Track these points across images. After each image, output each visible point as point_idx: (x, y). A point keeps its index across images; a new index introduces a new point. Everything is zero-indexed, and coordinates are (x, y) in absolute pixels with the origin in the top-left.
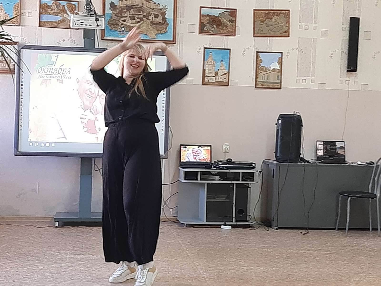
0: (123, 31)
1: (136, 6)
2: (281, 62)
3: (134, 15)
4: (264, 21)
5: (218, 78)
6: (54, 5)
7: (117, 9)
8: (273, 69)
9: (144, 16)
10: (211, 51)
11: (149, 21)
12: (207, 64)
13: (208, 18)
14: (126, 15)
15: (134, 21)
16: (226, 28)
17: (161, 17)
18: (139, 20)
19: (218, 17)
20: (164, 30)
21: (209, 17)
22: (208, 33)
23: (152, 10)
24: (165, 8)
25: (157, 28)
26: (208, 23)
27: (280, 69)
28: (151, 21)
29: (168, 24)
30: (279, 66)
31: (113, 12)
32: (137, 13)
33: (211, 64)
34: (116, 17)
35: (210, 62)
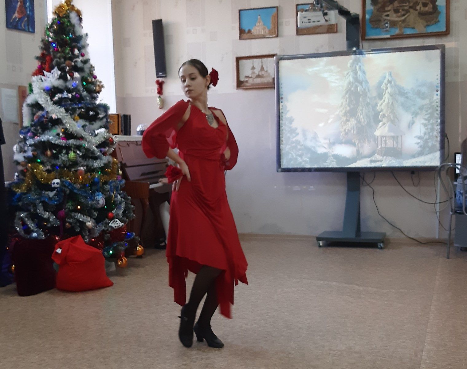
0: (387, 27)
3: (399, 8)
7: (379, 3)
9: (411, 7)
11: (417, 12)
14: (389, 8)
15: (399, 14)
17: (430, 5)
18: (403, 13)
20: (435, 19)
25: (426, 19)
28: (418, 11)
29: (439, 13)
31: (374, 8)
32: (401, 5)
34: (378, 12)
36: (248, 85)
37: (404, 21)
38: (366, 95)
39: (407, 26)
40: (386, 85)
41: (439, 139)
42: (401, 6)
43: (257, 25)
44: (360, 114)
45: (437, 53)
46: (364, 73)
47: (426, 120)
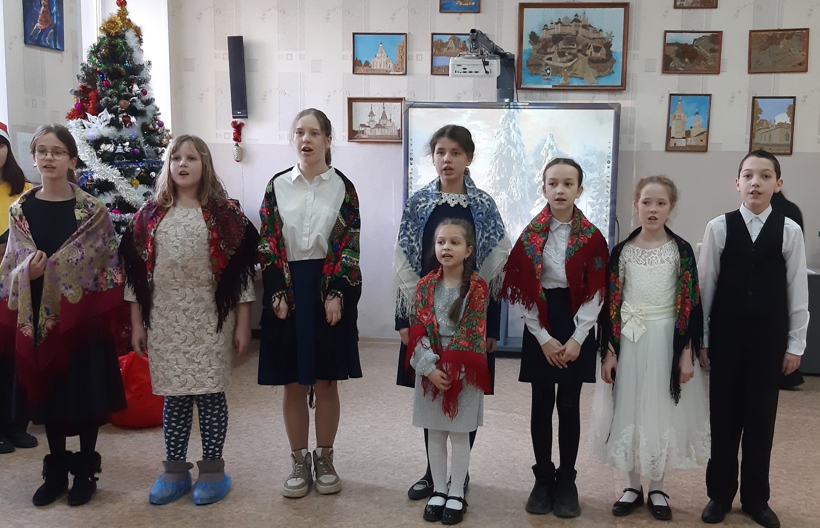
0: (549, 74)
1: (568, 36)
2: (792, 112)
3: (565, 50)
4: (766, 48)
6: (451, 42)
7: (540, 42)
8: (779, 124)
9: (579, 51)
10: (680, 99)
11: (587, 58)
12: (673, 120)
13: (676, 48)
14: (552, 50)
15: (565, 59)
16: (705, 61)
17: (604, 51)
18: (569, 57)
19: (693, 45)
20: (609, 69)
21: (678, 46)
22: (675, 71)
23: (591, 41)
24: (611, 35)
25: (597, 67)
26: (677, 56)
27: (790, 123)
28: (589, 57)
29: (614, 61)
30: (789, 118)
31: (533, 48)
32: (568, 47)
33: (679, 118)
34: (539, 54)
35: (679, 115)
36: (364, 136)
37: (570, 68)
38: (521, 163)
39: (574, 76)
40: (547, 151)
41: (608, 223)
42: (568, 49)
43: (377, 56)
44: (513, 187)
45: (611, 113)
46: (519, 132)
47: (593, 199)
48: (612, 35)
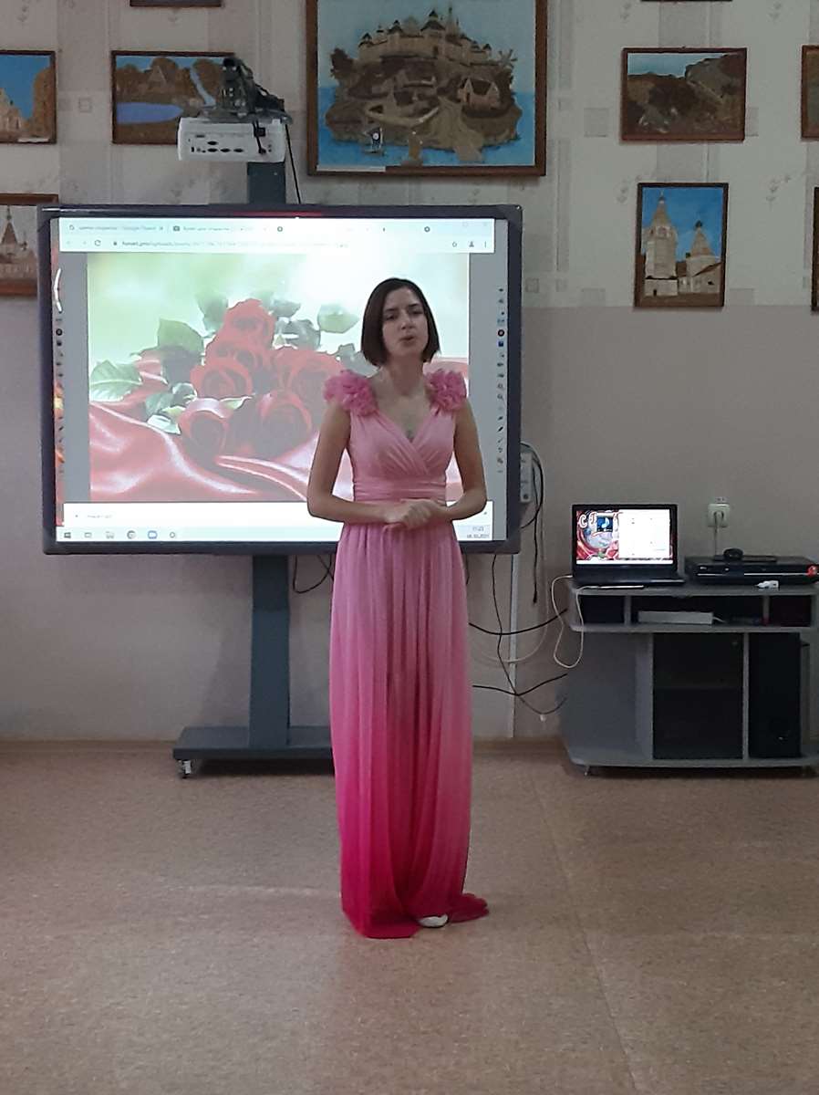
0: (377, 142)
1: (416, 59)
3: (410, 89)
5: (688, 284)
6: (157, 70)
7: (355, 71)
10: (662, 194)
11: (459, 107)
12: (649, 239)
14: (383, 89)
15: (410, 109)
16: (712, 113)
17: (494, 90)
18: (424, 104)
19: (685, 79)
20: (507, 132)
21: (653, 81)
22: (651, 136)
23: (468, 70)
24: (509, 59)
25: (483, 127)
26: (652, 102)
28: (463, 104)
29: (519, 113)
31: (341, 84)
32: (417, 82)
33: (662, 236)
34: (353, 99)
35: (660, 230)
37: (424, 128)
39: (432, 146)
42: (412, 85)
48: (512, 58)
